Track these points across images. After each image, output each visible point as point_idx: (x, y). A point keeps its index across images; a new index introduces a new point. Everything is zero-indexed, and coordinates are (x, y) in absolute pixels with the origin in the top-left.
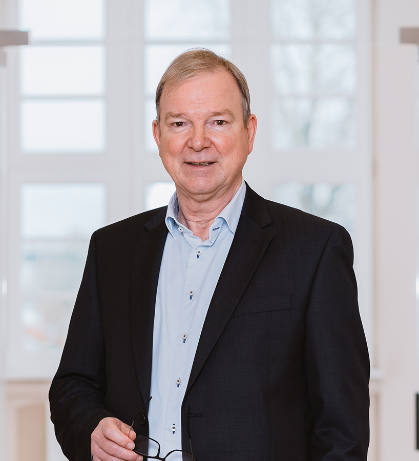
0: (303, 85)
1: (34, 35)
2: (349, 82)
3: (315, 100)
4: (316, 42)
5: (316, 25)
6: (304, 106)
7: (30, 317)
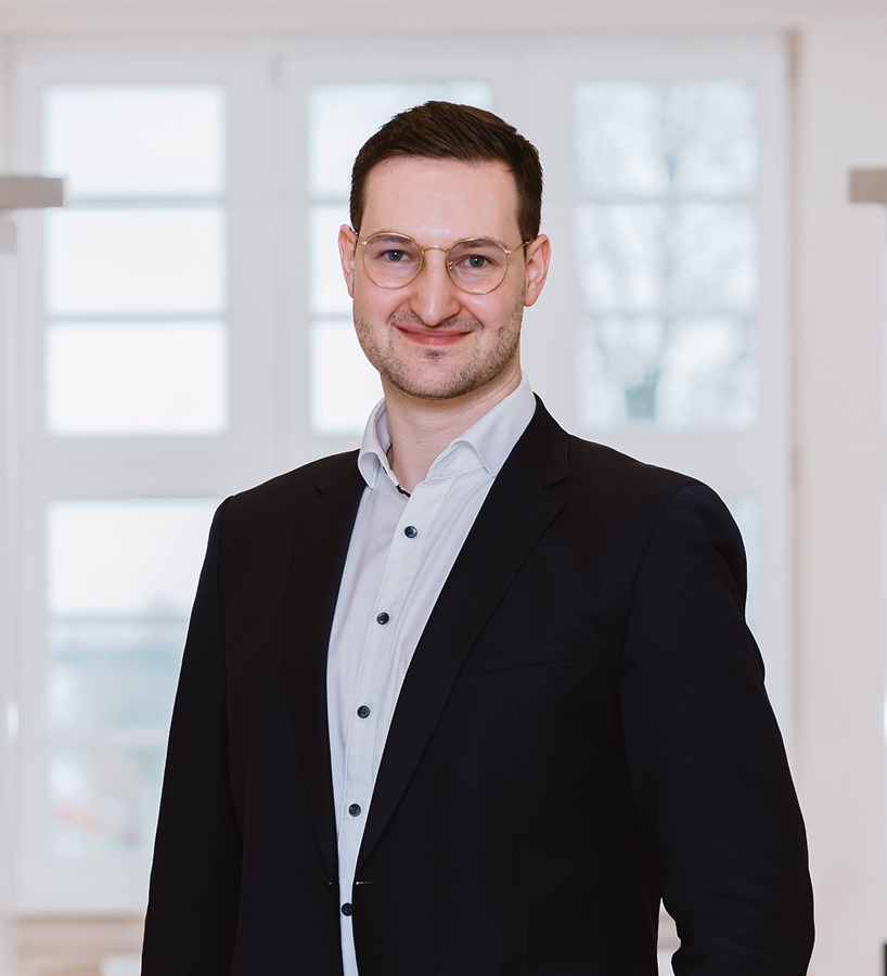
0: (643, 290)
1: (75, 187)
2: (742, 285)
3: (669, 320)
4: (672, 201)
5: (671, 165)
6: (646, 334)
7: (66, 781)
